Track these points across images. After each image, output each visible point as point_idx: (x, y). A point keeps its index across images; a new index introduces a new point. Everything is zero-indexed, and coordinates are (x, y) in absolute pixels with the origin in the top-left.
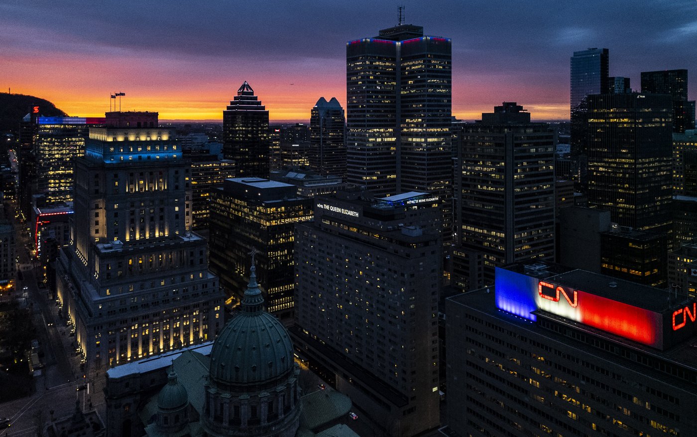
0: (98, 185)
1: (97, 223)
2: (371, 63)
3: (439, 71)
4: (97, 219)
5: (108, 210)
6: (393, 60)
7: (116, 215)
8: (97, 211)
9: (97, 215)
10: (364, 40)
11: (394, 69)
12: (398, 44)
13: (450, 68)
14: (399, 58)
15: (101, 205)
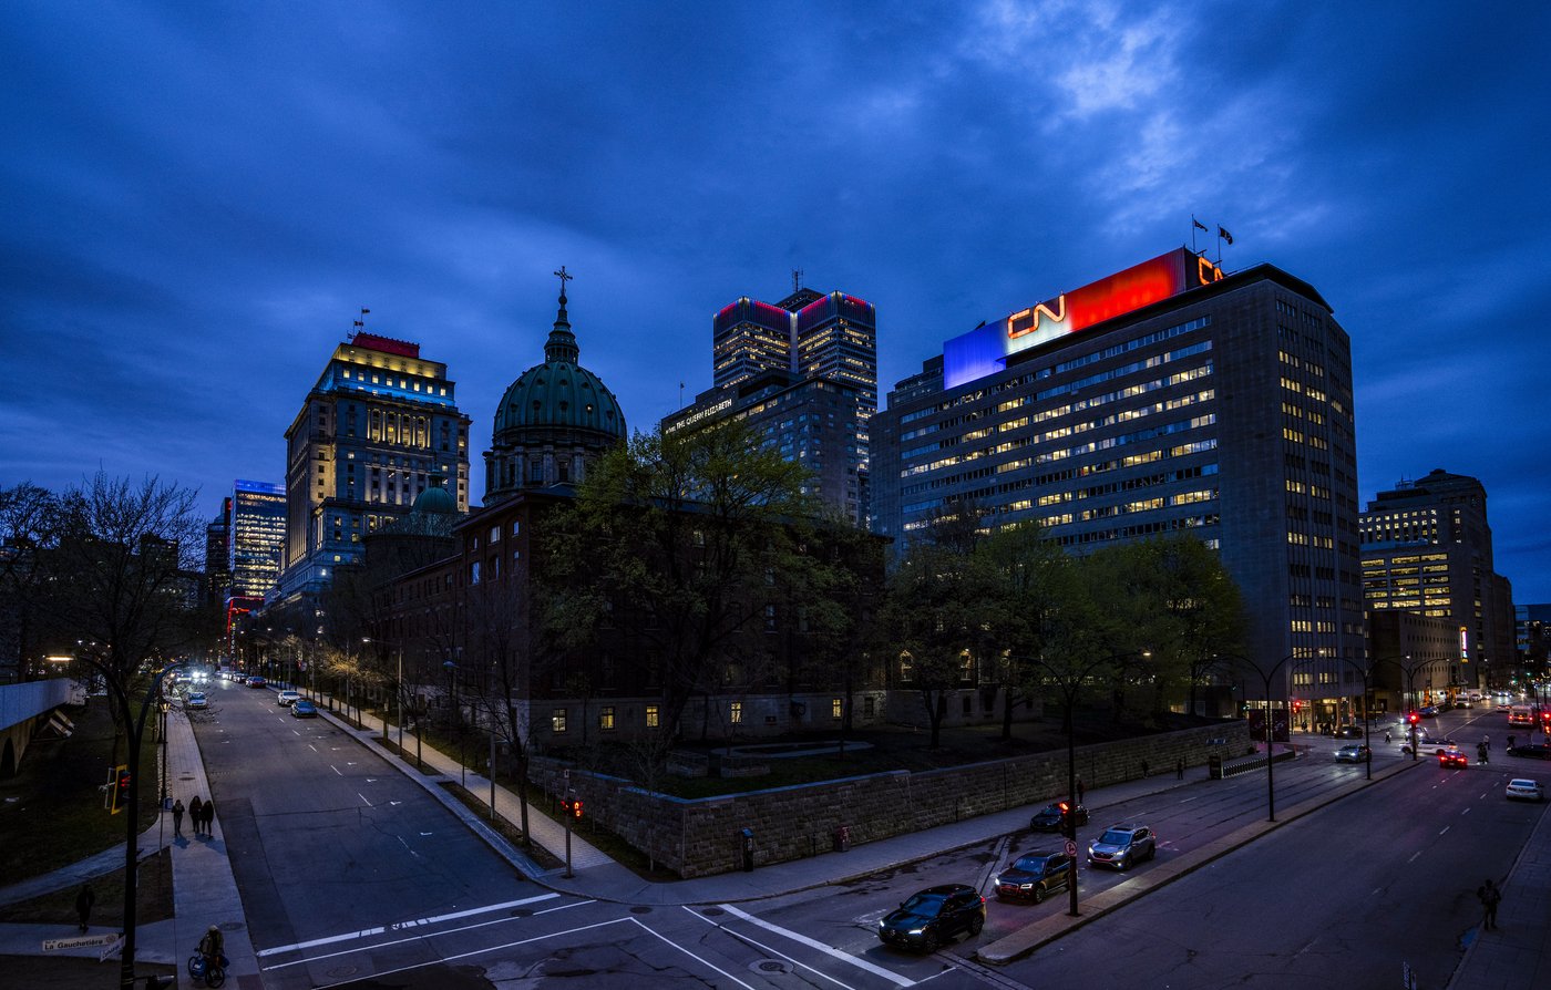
0: (324, 424)
1: (321, 482)
2: (752, 335)
3: (856, 347)
4: (322, 476)
5: (340, 458)
6: (787, 339)
7: (351, 468)
8: (322, 463)
9: (321, 470)
10: (740, 300)
11: (789, 353)
12: (794, 316)
13: (874, 346)
14: (794, 336)
15: (328, 456)
